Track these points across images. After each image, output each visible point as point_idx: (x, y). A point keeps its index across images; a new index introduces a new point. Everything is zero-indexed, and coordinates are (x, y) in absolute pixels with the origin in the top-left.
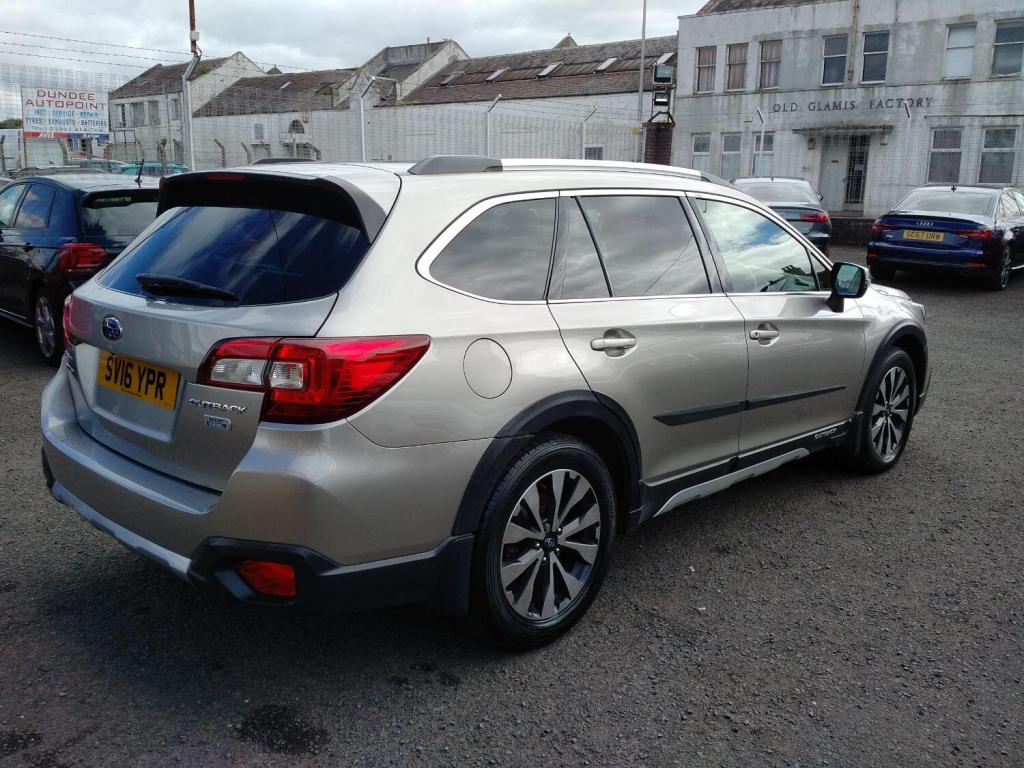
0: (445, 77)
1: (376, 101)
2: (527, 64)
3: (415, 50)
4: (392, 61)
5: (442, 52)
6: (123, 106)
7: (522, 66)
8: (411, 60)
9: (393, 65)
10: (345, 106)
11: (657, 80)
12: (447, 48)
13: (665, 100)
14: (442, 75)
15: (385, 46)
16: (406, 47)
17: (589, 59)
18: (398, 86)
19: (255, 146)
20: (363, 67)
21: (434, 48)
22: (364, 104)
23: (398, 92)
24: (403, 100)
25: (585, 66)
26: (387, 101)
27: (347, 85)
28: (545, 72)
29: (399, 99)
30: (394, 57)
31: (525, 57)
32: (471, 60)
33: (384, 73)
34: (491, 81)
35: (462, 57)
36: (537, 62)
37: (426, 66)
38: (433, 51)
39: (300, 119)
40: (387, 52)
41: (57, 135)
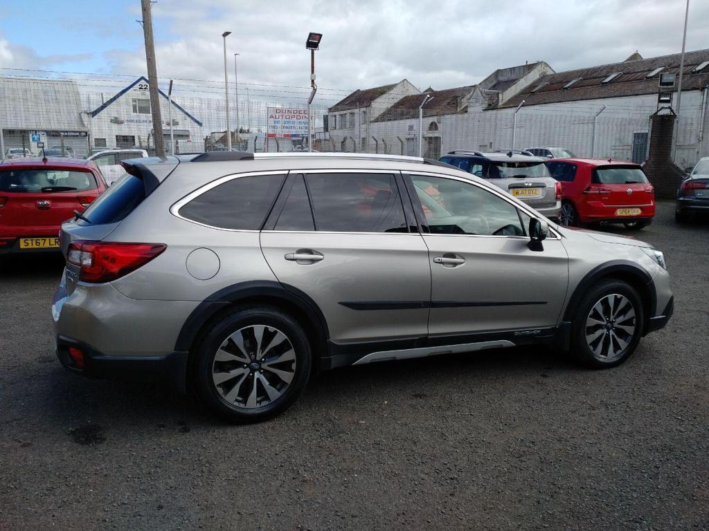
0: (535, 87)
1: (485, 106)
2: (595, 75)
3: (517, 70)
4: (501, 78)
5: (536, 70)
6: (335, 116)
7: (592, 77)
8: (514, 77)
9: (500, 81)
10: (465, 111)
11: (662, 84)
12: (539, 67)
13: (668, 99)
14: (533, 86)
15: (496, 69)
16: (510, 69)
17: (642, 69)
18: (500, 96)
19: (408, 139)
20: (480, 84)
21: (530, 67)
22: (476, 109)
23: (500, 98)
24: (503, 105)
25: (639, 74)
26: (492, 106)
27: (468, 96)
28: (608, 80)
29: (500, 104)
30: (502, 75)
31: (594, 70)
32: (555, 74)
33: (494, 87)
34: (567, 88)
35: (550, 72)
36: (604, 73)
37: (522, 81)
38: (529, 70)
39: (436, 121)
40: (498, 72)
41: (285, 136)
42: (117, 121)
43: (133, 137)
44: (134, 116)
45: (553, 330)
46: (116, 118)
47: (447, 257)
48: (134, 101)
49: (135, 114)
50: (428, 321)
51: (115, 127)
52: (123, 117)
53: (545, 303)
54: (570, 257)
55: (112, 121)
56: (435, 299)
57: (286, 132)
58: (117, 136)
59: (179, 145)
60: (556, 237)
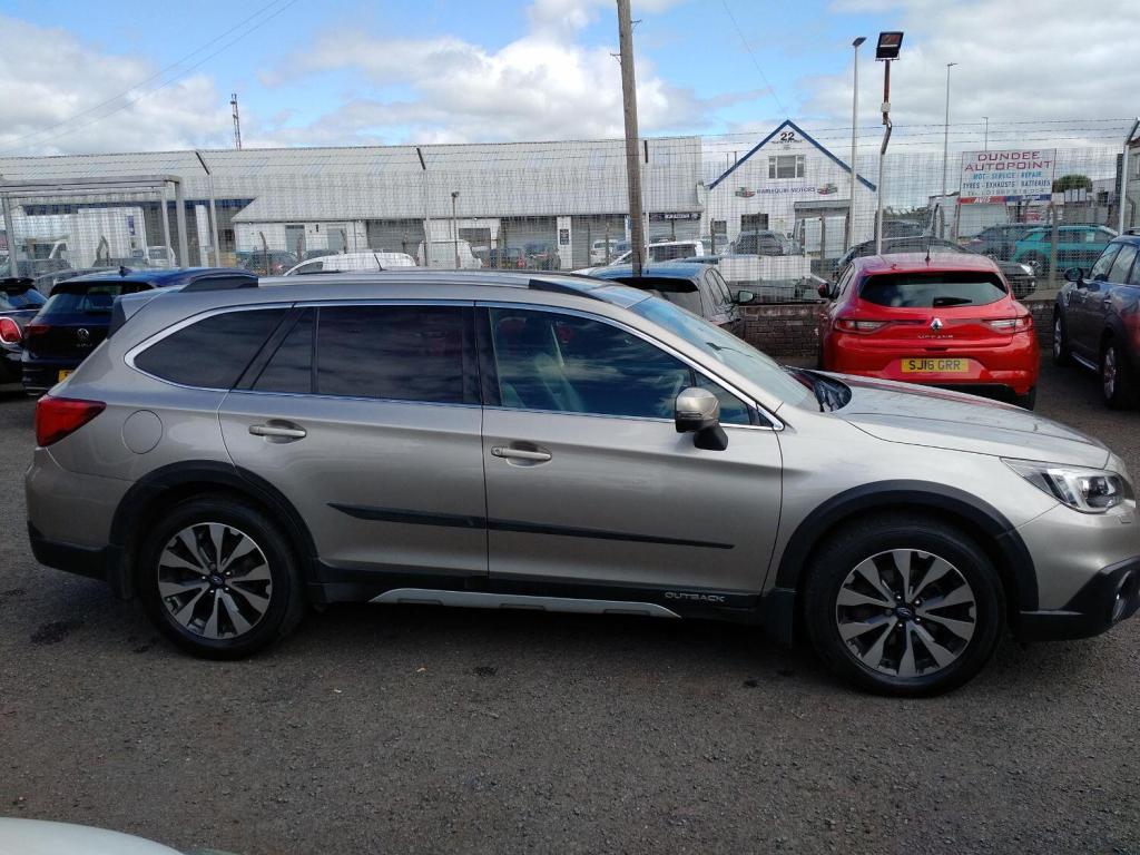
41: (994, 199)
42: (745, 193)
43: (767, 216)
44: (770, 183)
45: (757, 600)
46: (743, 189)
47: (517, 448)
48: (772, 159)
49: (772, 180)
50: (488, 551)
51: (741, 202)
52: (753, 186)
53: (731, 547)
54: (788, 465)
55: (737, 194)
56: (497, 514)
57: (994, 192)
58: (743, 217)
59: (806, 227)
60: (772, 425)
